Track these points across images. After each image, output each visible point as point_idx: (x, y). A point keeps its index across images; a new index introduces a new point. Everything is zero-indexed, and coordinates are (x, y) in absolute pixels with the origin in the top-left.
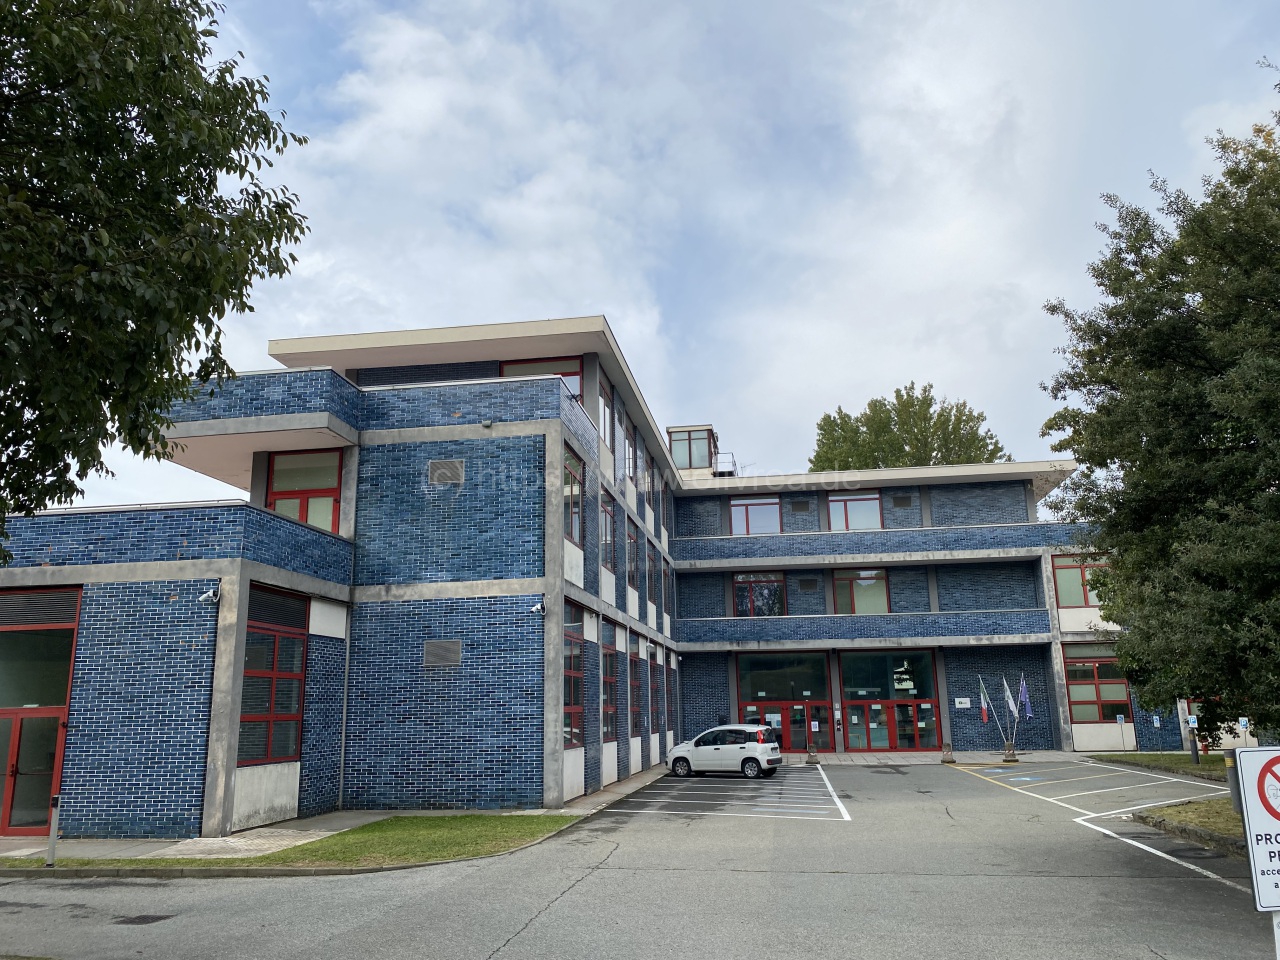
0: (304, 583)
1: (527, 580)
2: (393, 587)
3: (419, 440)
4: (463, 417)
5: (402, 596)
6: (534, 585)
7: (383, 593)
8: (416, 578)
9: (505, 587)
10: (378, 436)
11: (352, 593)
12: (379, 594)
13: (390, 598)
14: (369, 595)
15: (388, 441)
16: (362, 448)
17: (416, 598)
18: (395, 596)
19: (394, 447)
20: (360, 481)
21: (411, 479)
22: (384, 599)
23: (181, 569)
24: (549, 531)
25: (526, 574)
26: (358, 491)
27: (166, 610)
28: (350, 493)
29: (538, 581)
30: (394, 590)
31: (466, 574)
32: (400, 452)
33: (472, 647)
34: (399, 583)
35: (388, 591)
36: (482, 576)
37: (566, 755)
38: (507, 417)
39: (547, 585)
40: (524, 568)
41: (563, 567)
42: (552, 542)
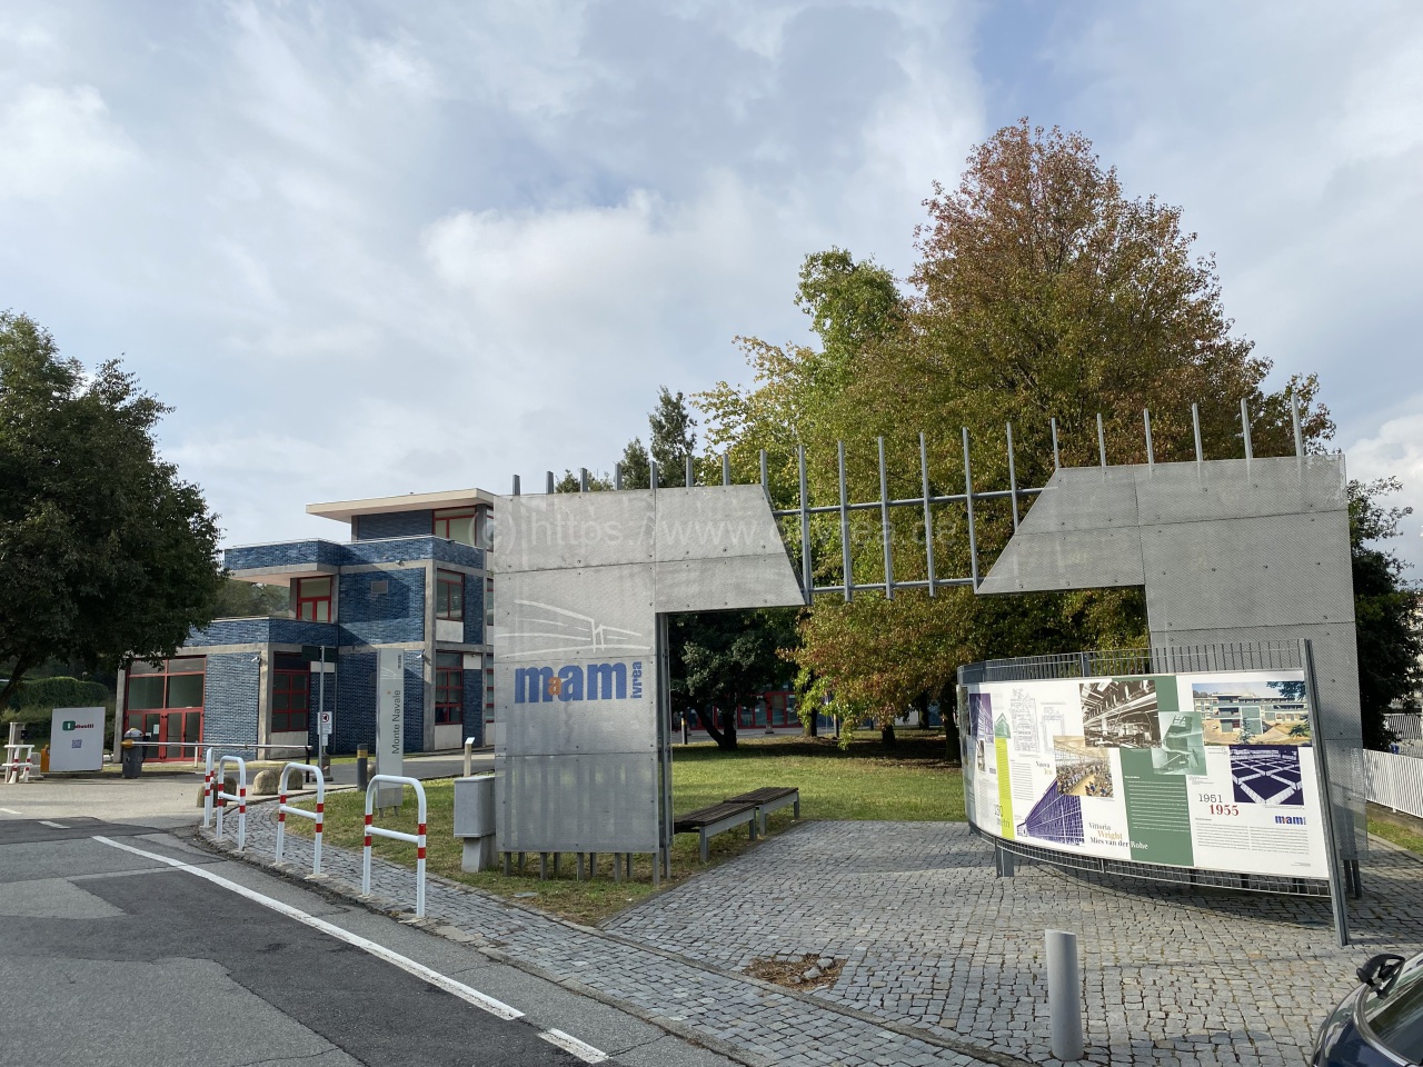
1: (416, 643)
2: (356, 647)
3: (366, 571)
4: (387, 558)
5: (360, 651)
6: (420, 645)
7: (351, 650)
8: (366, 643)
9: (406, 646)
10: (348, 569)
11: (337, 650)
12: (349, 651)
13: (354, 652)
14: (344, 651)
16: (341, 576)
17: (366, 652)
18: (357, 651)
19: (355, 575)
20: (340, 592)
21: (363, 591)
22: (351, 653)
23: (245, 648)
24: (427, 617)
25: (416, 639)
26: (339, 598)
27: (239, 666)
28: (335, 599)
29: (422, 643)
30: (357, 649)
31: (389, 639)
32: (359, 578)
34: (358, 645)
35: (353, 648)
36: (396, 641)
37: (437, 727)
38: (407, 557)
39: (426, 645)
40: (415, 636)
41: (434, 636)
42: (429, 623)
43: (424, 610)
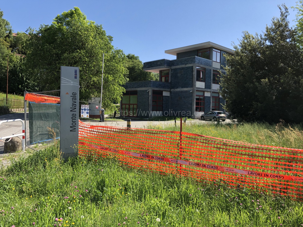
0: (161, 89)
3: (178, 68)
4: (183, 64)
8: (177, 88)
11: (170, 90)
15: (174, 68)
17: (177, 91)
20: (171, 74)
21: (177, 73)
25: (190, 87)
29: (192, 88)
30: (175, 90)
34: (175, 88)
36: (185, 87)
37: (196, 112)
41: (195, 86)
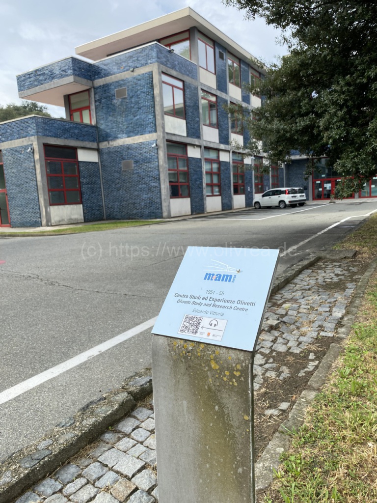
0: (72, 143)
1: (151, 134)
2: (110, 142)
3: (111, 82)
4: (124, 68)
5: (113, 145)
6: (154, 136)
7: (107, 144)
9: (144, 138)
10: (99, 82)
11: (98, 145)
12: (106, 145)
13: (110, 146)
14: (103, 145)
15: (102, 84)
16: (95, 88)
17: (117, 145)
18: (111, 145)
19: (104, 86)
20: (96, 101)
21: (110, 98)
22: (108, 146)
23: (23, 141)
24: (157, 113)
25: (150, 132)
26: (96, 106)
27: (21, 156)
28: (93, 107)
29: (155, 134)
31: (131, 134)
32: (106, 87)
33: (136, 162)
34: (111, 140)
35: (109, 143)
36: (136, 134)
37: (172, 200)
38: (138, 65)
39: (158, 136)
40: (150, 129)
41: (163, 128)
42: (158, 117)
43: (154, 107)
